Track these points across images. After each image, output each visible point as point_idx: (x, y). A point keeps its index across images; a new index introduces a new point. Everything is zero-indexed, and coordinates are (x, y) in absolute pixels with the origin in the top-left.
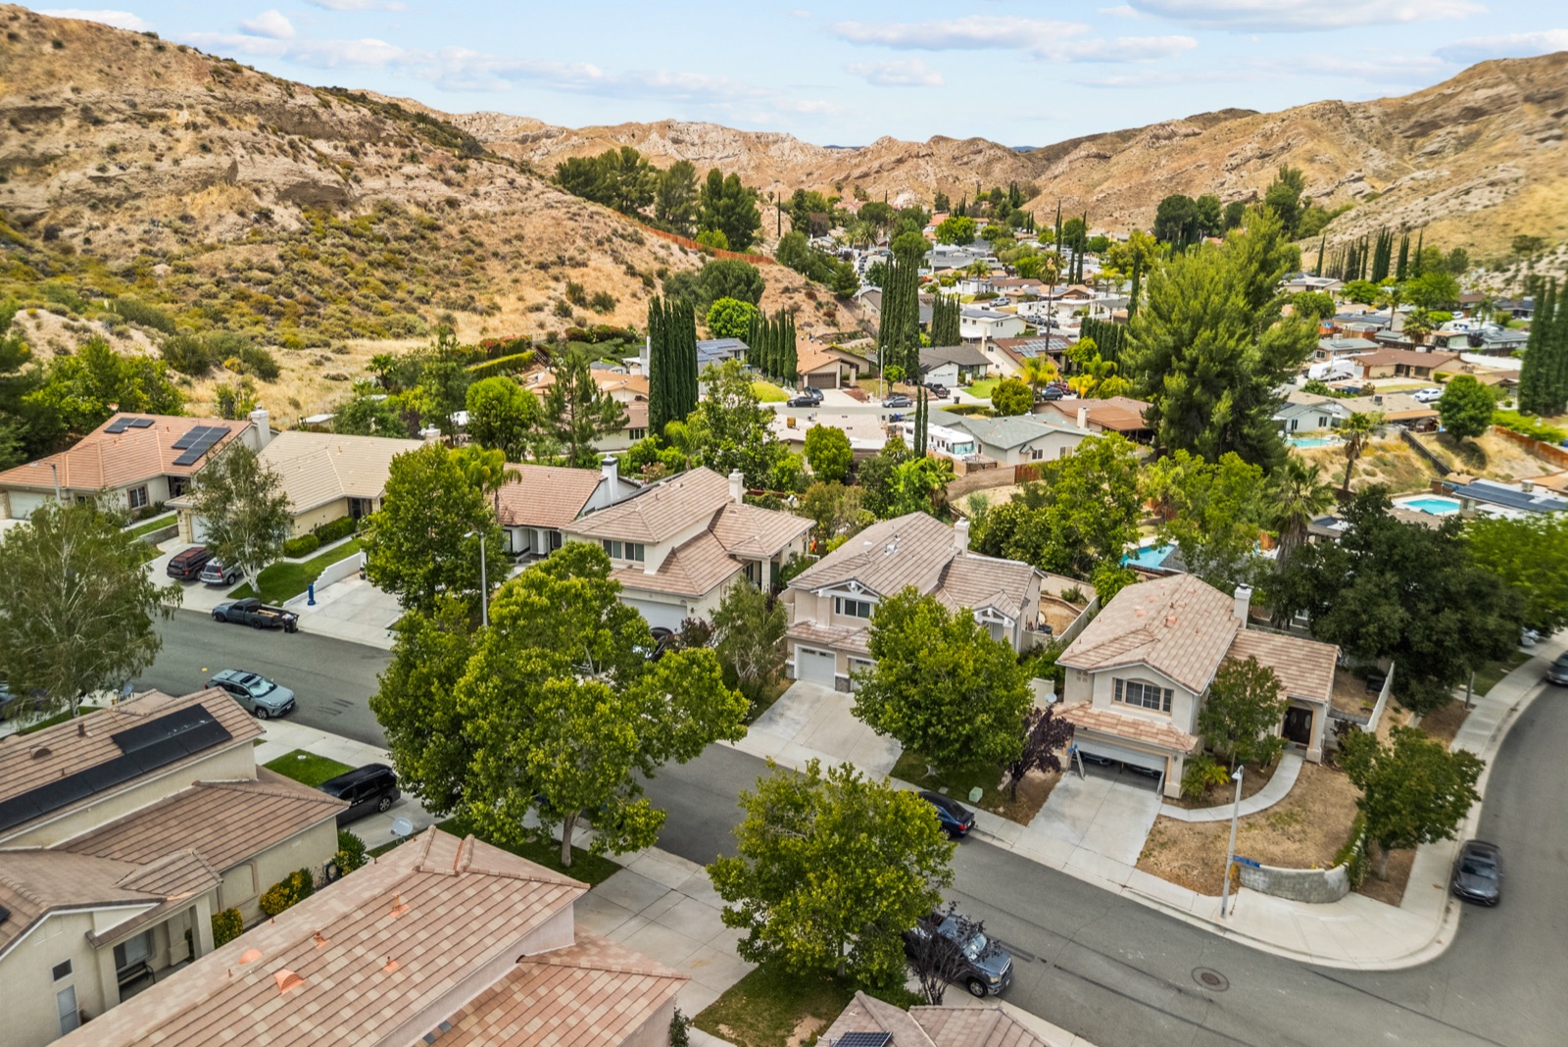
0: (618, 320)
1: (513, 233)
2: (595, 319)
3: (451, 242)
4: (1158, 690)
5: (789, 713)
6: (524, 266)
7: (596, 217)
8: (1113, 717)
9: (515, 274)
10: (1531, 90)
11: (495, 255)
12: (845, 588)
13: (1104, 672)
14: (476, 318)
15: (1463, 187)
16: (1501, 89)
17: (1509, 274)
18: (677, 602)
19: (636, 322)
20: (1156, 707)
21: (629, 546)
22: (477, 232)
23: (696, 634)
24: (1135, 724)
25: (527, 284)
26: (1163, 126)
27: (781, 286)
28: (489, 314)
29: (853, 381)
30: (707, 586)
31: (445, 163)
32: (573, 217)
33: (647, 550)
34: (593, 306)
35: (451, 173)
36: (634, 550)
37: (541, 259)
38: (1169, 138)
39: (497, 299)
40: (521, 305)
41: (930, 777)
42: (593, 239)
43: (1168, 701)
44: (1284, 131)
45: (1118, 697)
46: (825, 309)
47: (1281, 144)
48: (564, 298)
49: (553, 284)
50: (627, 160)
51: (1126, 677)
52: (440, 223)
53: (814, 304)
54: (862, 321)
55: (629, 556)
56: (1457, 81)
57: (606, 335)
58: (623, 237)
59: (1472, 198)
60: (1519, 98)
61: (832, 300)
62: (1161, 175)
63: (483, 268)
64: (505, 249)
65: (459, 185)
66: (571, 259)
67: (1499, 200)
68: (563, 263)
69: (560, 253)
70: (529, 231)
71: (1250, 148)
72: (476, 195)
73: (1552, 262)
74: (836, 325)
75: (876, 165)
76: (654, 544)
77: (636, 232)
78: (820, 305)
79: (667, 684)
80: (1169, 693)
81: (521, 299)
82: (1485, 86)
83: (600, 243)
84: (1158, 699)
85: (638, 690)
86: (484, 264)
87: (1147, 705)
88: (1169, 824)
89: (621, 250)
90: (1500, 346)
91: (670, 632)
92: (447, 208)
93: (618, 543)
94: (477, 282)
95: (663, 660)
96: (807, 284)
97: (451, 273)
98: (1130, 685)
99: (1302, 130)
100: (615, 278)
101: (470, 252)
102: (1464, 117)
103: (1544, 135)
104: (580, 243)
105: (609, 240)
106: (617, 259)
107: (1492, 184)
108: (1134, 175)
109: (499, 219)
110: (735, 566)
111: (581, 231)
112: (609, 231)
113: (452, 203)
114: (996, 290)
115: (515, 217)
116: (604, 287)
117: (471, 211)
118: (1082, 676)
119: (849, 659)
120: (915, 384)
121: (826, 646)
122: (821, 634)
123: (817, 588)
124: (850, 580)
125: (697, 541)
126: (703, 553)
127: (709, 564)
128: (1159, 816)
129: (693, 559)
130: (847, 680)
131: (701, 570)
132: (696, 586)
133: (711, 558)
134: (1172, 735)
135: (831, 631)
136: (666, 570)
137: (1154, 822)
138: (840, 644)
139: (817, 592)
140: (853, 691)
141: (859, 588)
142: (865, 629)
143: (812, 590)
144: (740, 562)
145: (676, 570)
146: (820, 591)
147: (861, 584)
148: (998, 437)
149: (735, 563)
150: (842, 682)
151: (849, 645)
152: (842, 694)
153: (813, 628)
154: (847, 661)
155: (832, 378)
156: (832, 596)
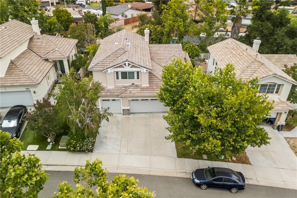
12: (121, 66)
18: (23, 89)
30: (39, 78)
43: (278, 89)
84: (274, 89)
87: (268, 93)
98: (262, 85)
110: (49, 65)
119: (129, 100)
120: (74, 4)
121: (118, 96)
122: (112, 91)
123: (107, 69)
124: (125, 61)
125: (24, 56)
126: (30, 60)
127: (36, 66)
128: (286, 138)
129: (25, 65)
130: (128, 110)
131: (32, 70)
132: (33, 79)
133: (35, 62)
134: (284, 103)
135: (116, 89)
136: (11, 73)
137: (286, 142)
138: (124, 94)
139: (107, 71)
140: (131, 113)
141: (129, 64)
142: (133, 84)
143: (104, 70)
144: (51, 62)
145: (17, 72)
146: (109, 70)
147: (131, 62)
148: (113, 12)
149: (49, 63)
150: (127, 111)
151: (129, 94)
152: (128, 116)
153: (106, 89)
154: (128, 101)
155: (48, 3)
156: (114, 71)
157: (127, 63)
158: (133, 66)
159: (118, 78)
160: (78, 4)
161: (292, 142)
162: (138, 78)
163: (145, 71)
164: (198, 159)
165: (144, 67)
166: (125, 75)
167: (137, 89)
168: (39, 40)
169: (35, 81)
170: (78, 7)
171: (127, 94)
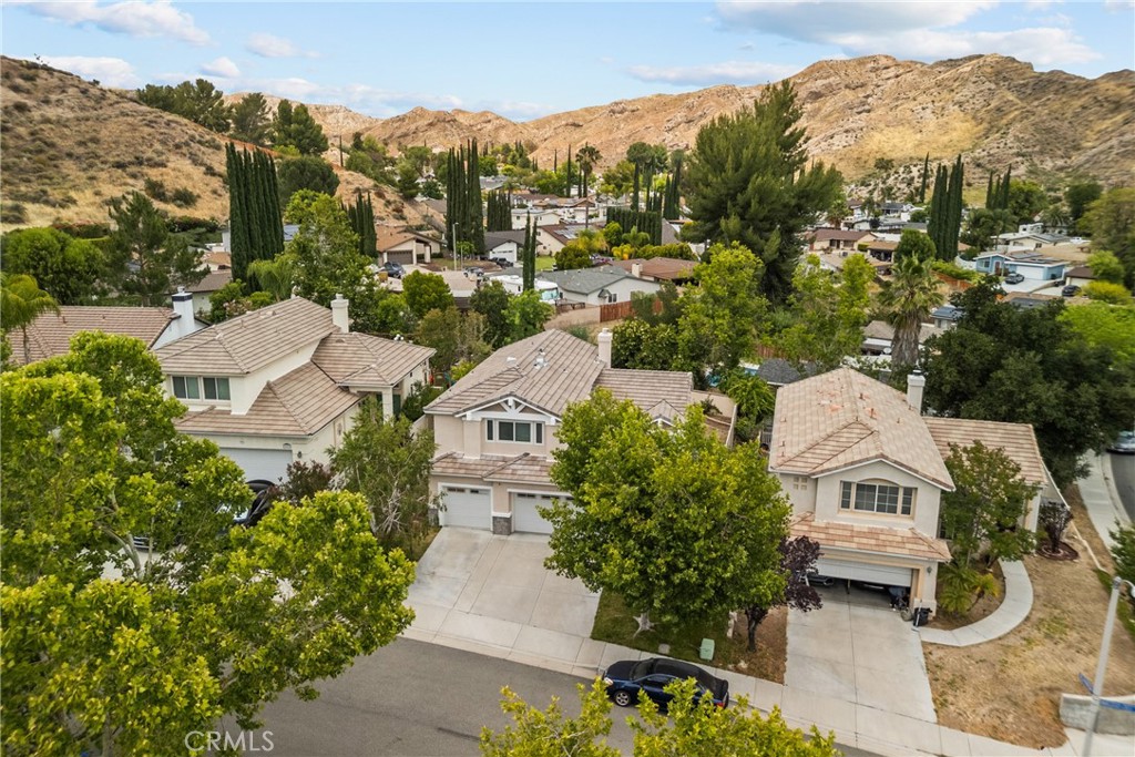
0: (200, 212)
1: (87, 136)
2: (175, 211)
3: (21, 143)
4: (895, 490)
5: (440, 571)
6: (100, 165)
7: (173, 125)
8: (844, 528)
9: (91, 173)
10: (848, 81)
11: (70, 155)
12: (498, 407)
13: (830, 473)
14: (49, 209)
15: (829, 134)
16: (831, 79)
17: (871, 188)
18: (279, 445)
19: (218, 215)
20: (893, 510)
21: (210, 382)
22: (48, 132)
23: (307, 482)
24: (872, 533)
25: (104, 181)
26: (616, 104)
27: (353, 187)
28: (62, 206)
29: (428, 259)
30: (317, 422)
31: (12, 72)
32: (150, 124)
33: (233, 383)
34: (174, 201)
35: (19, 81)
36: (215, 386)
37: (117, 159)
38: (621, 112)
39: (73, 194)
40: (98, 199)
41: (643, 632)
42: (171, 144)
43: (907, 501)
44: (701, 105)
45: (845, 505)
46: (393, 206)
47: (700, 113)
48: (143, 193)
49: (131, 181)
50: (202, 90)
51: (856, 478)
52: (10, 125)
53: (383, 202)
54: (426, 216)
55: (210, 395)
56: (803, 74)
57: (188, 225)
58: (200, 142)
59: (835, 140)
60: (842, 86)
61: (398, 199)
62: (622, 134)
63: (56, 166)
64: (80, 150)
65: (28, 92)
66: (149, 160)
67: (852, 142)
68: (141, 163)
69: (138, 155)
70: (104, 134)
71: (680, 116)
72: (47, 102)
73: (896, 178)
74: (403, 218)
75: (413, 127)
76: (244, 375)
77: (214, 140)
78: (388, 203)
79: (280, 562)
80: (909, 492)
81: (97, 194)
82: (821, 78)
83: (178, 146)
84: (896, 500)
85: (219, 580)
86: (58, 162)
87: (881, 509)
88: (941, 653)
89: (200, 154)
90: (888, 228)
91: (269, 483)
92: (16, 112)
93: (194, 379)
94: (50, 179)
95: (270, 519)
96: (376, 186)
97: (21, 170)
98: (860, 487)
99: (712, 103)
100: (196, 178)
101: (41, 151)
102: (810, 98)
103: (860, 110)
104: (158, 146)
105: (187, 144)
106: (195, 161)
107: (847, 131)
108: (603, 134)
109: (72, 124)
110: (347, 400)
111: (158, 137)
112: (186, 137)
113: (20, 107)
114: (525, 202)
115: (89, 123)
116: (183, 184)
117: (42, 116)
118: (800, 483)
119: (510, 493)
120: (482, 259)
121: (480, 480)
122: (473, 467)
123: (465, 411)
124: (507, 396)
125: (298, 375)
126: (307, 386)
127: (317, 399)
128: (924, 644)
129: (295, 394)
130: (508, 520)
131: (307, 406)
132: (303, 425)
133: (318, 392)
134: (921, 542)
135: (484, 462)
136: (260, 408)
137: (922, 652)
138: (498, 476)
139: (465, 416)
140: (516, 532)
141: (517, 404)
142: (527, 454)
143: (458, 413)
144: (354, 395)
145: (274, 407)
146: (468, 413)
147: (521, 399)
148: (577, 285)
149: (349, 397)
150: (502, 522)
151: (510, 477)
152: (504, 537)
153: (460, 461)
154: (507, 496)
155: (409, 255)
156: (483, 419)
157: (511, 400)
158: (525, 410)
159: (490, 437)
160: (495, 260)
161: (937, 654)
162: (539, 440)
163: (553, 423)
164: (642, 650)
165: (551, 413)
166: (507, 430)
167: (532, 467)
168: (339, 344)
169: (305, 428)
170: (491, 267)
171: (504, 476)
